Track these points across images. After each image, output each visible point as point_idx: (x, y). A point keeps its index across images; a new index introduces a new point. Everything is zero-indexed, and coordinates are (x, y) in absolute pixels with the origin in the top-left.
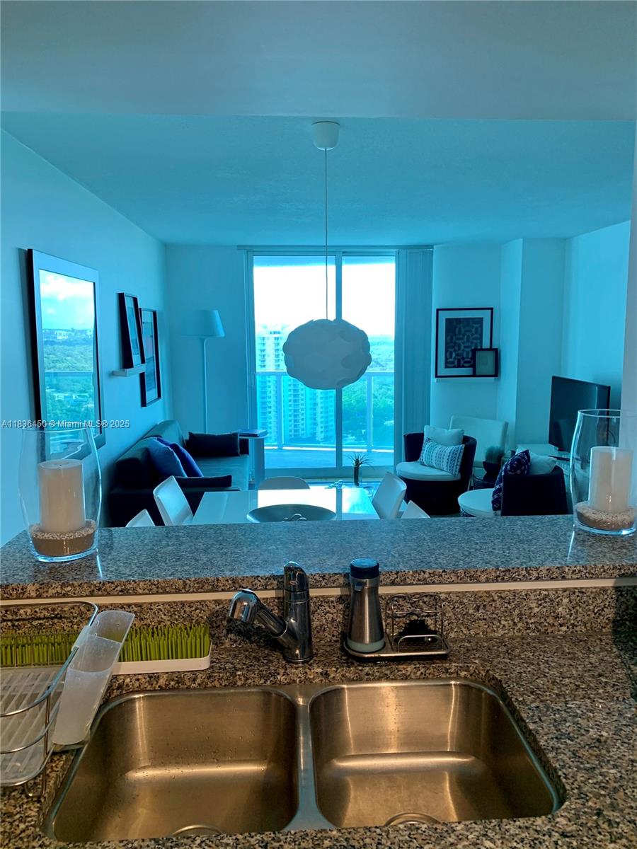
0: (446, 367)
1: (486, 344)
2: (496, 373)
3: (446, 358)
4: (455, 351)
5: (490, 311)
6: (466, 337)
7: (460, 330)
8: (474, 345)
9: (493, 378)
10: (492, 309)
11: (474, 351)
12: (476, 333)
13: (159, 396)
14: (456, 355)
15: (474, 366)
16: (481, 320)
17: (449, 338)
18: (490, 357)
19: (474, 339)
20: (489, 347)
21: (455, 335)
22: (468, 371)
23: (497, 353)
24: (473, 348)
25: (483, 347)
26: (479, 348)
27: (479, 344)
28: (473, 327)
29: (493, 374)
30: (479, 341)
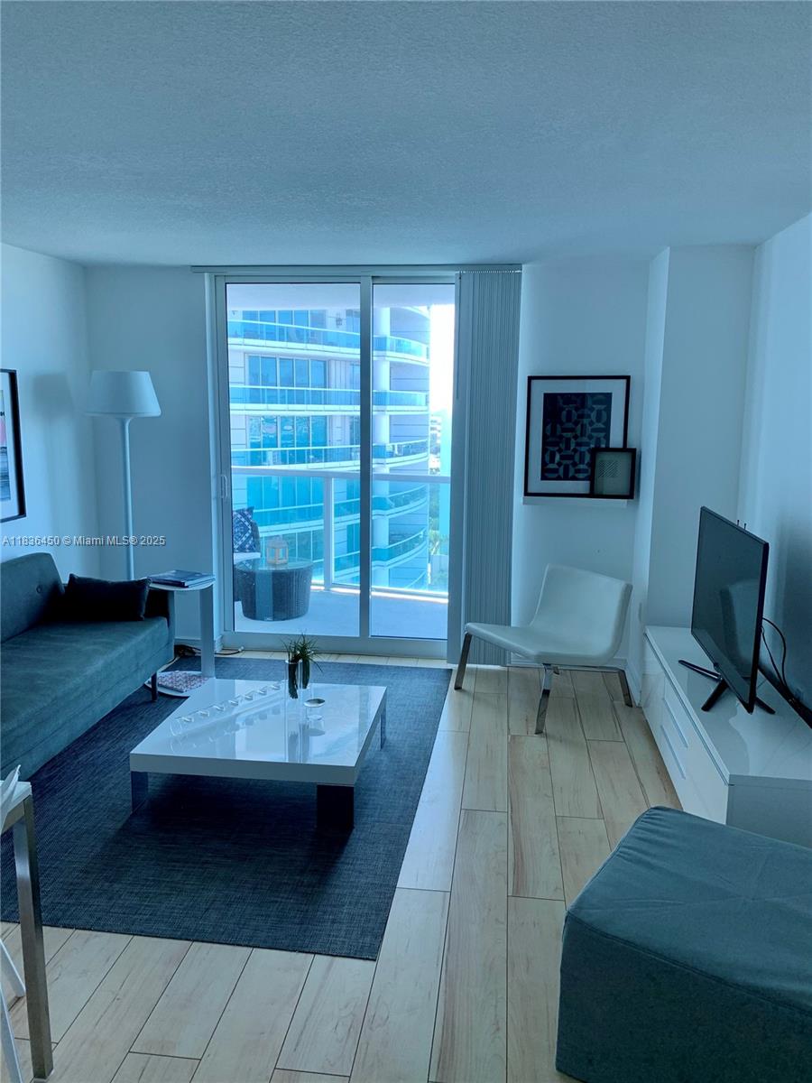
0: (544, 478)
1: (616, 439)
2: (631, 493)
3: (544, 464)
4: (560, 451)
5: (624, 381)
6: (579, 426)
7: (569, 413)
8: (593, 441)
9: (625, 501)
10: (628, 378)
11: (595, 452)
12: (599, 419)
13: (22, 512)
14: (562, 458)
15: (591, 478)
16: (608, 397)
17: (549, 427)
18: (623, 461)
19: (594, 430)
20: (620, 445)
21: (562, 423)
22: (582, 486)
23: (632, 456)
24: (592, 446)
25: (611, 446)
26: (603, 446)
27: (603, 441)
28: (592, 409)
29: (625, 491)
30: (602, 434)
